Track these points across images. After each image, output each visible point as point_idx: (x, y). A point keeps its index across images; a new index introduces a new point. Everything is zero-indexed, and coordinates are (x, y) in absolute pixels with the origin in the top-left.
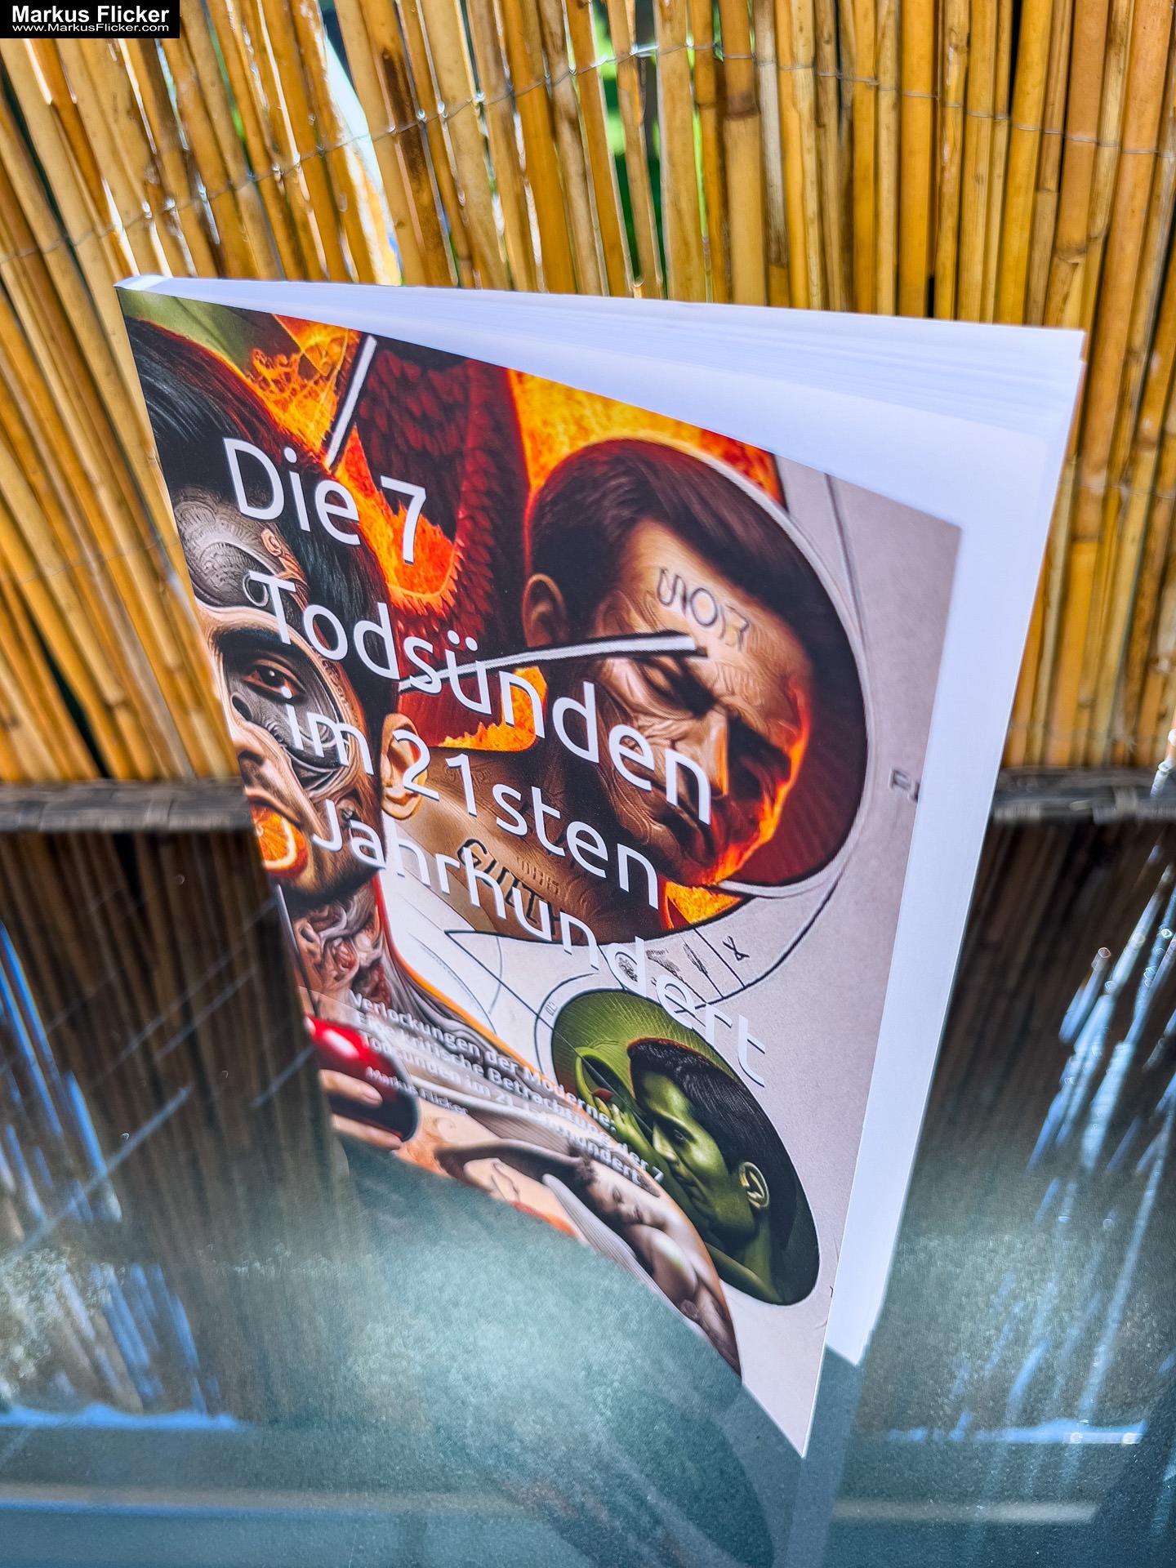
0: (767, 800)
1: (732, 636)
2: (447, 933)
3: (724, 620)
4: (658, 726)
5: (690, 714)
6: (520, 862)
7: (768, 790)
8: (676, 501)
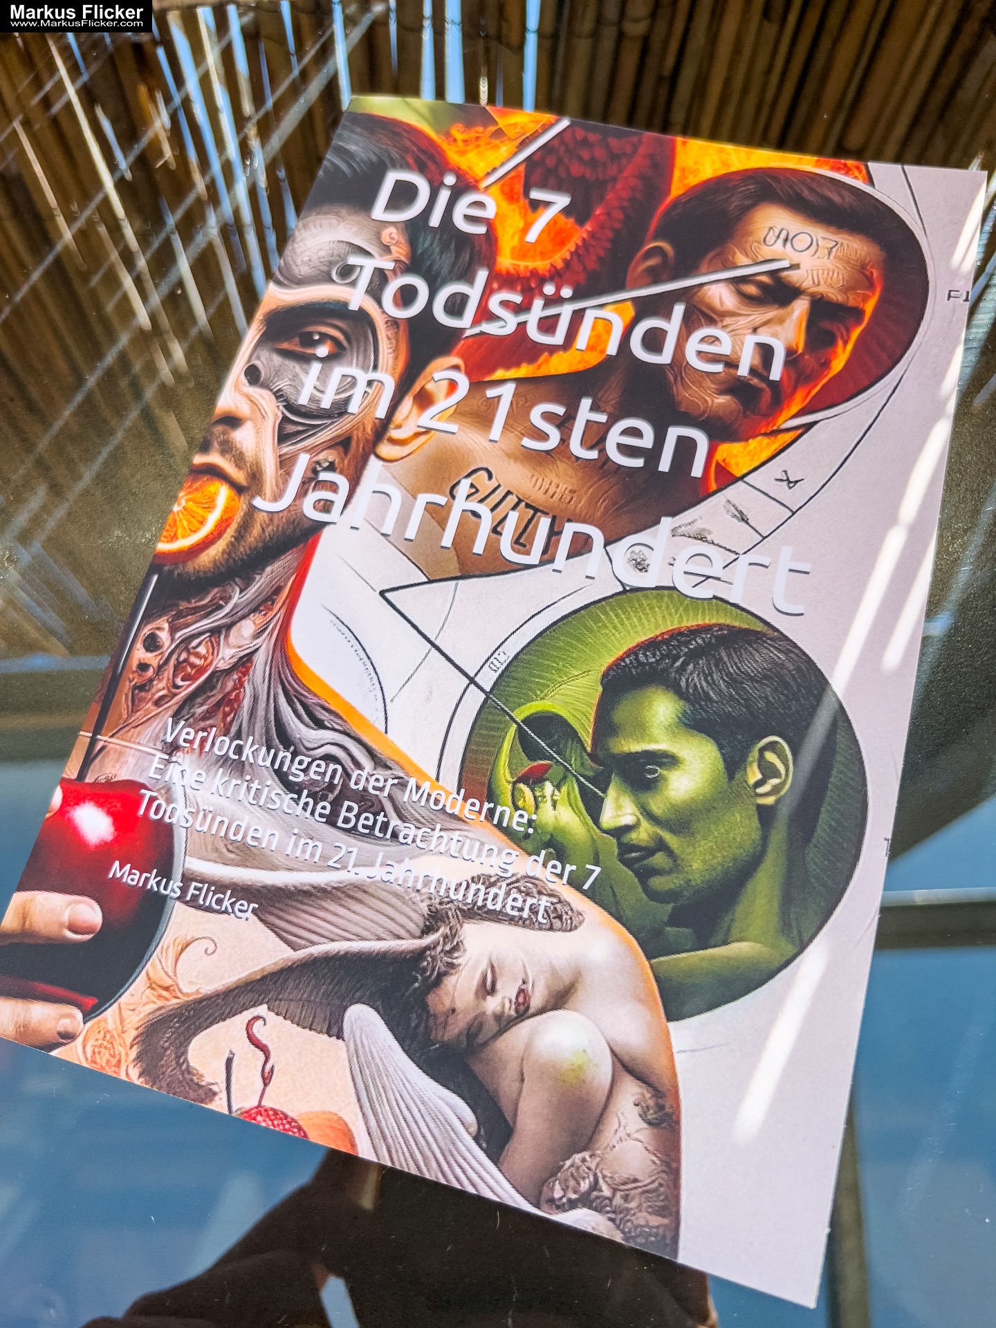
0: (840, 343)
1: (823, 252)
2: (382, 593)
3: (818, 245)
4: (742, 321)
5: (777, 306)
6: (534, 479)
7: (842, 337)
8: (791, 192)
